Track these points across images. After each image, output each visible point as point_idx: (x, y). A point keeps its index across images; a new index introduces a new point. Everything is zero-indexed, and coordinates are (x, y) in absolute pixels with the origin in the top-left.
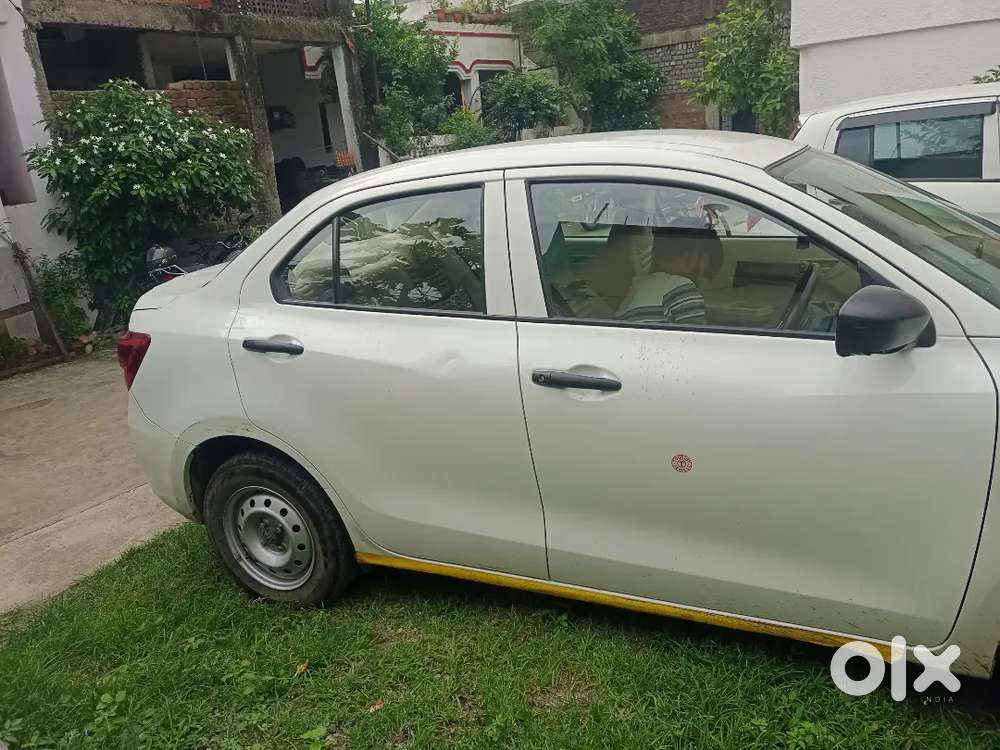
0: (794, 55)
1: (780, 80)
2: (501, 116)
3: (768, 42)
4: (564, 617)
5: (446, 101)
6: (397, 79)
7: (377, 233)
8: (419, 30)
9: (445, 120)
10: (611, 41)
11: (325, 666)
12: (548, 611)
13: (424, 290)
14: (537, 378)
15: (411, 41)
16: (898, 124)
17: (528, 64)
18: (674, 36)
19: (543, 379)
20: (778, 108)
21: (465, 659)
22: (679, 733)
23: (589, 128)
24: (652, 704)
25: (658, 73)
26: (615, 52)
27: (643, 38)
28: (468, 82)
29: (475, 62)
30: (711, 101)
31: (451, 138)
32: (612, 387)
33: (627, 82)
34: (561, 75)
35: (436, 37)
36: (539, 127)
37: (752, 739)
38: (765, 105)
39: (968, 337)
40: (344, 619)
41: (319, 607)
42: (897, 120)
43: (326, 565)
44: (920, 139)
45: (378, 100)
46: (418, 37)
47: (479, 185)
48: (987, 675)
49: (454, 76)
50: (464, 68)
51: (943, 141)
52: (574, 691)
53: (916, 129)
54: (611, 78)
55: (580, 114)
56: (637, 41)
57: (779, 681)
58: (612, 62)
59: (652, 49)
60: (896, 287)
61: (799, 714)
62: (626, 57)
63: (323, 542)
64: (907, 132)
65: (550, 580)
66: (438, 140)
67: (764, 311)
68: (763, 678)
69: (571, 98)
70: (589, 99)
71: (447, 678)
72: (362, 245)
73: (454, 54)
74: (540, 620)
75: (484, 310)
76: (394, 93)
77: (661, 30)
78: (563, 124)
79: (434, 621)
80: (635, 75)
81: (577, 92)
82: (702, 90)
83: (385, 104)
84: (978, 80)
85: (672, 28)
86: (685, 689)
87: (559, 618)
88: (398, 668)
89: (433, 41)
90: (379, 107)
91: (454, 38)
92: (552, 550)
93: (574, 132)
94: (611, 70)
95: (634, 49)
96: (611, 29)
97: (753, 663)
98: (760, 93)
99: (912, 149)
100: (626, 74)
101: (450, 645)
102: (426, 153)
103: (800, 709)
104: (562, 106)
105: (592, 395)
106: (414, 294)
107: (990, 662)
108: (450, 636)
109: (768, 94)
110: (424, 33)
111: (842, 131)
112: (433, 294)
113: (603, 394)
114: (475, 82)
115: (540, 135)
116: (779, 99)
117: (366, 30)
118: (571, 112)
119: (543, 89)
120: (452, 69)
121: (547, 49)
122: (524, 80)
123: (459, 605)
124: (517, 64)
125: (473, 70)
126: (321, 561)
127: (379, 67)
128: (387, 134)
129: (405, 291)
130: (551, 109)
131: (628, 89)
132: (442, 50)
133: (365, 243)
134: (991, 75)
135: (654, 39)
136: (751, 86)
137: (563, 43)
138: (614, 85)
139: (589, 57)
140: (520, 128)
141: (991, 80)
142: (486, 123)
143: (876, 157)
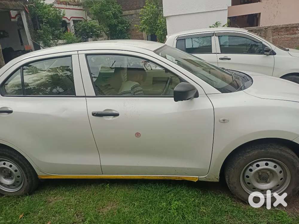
0: (165, 19)
1: (162, 26)
2: (81, 34)
3: (158, 15)
4: (108, 185)
5: (62, 29)
6: (45, 23)
7: (39, 71)
8: (51, 7)
9: (63, 35)
10: (114, 13)
11: (30, 214)
12: (103, 184)
13: (58, 89)
14: (94, 114)
15: (49, 10)
16: (192, 38)
17: (89, 18)
18: (132, 12)
19: (95, 114)
20: (162, 33)
21: (78, 203)
22: (142, 212)
23: (109, 38)
24: (134, 205)
25: (129, 23)
26: (115, 16)
27: (123, 12)
28: (69, 23)
29: (71, 18)
30: (143, 31)
31: (65, 41)
32: (116, 115)
33: (119, 25)
34: (100, 23)
35: (57, 9)
36: (94, 38)
37: (162, 209)
38: (158, 33)
39: (206, 94)
40: (36, 197)
41: (27, 195)
42: (191, 37)
43: (28, 181)
44: (198, 42)
45: (39, 28)
46: (51, 9)
47: (70, 56)
48: (218, 181)
49: (65, 21)
50: (68, 19)
51: (203, 43)
52: (112, 206)
53: (197, 40)
54: (115, 24)
55: (106, 34)
56: (122, 13)
57: (169, 192)
58: (115, 19)
59: (126, 15)
60: (188, 82)
61: (174, 200)
62: (119, 18)
63: (26, 174)
64: (194, 40)
65: (103, 174)
66: (60, 41)
67: (160, 90)
68: (164, 192)
69: (103, 29)
70: (109, 29)
71: (72, 210)
72: (35, 76)
73: (64, 15)
74: (101, 187)
75: (75, 94)
76: (44, 26)
77: (129, 10)
78: (101, 37)
79: (67, 193)
80: (122, 23)
81: (105, 27)
82: (141, 28)
83: (41, 30)
84: (210, 27)
85: (131, 10)
86: (144, 199)
87: (107, 185)
88: (55, 210)
89: (56, 10)
90: (39, 31)
91: (63, 10)
92: (103, 166)
93: (105, 39)
94: (114, 21)
95: (121, 15)
96: (113, 9)
97: (162, 188)
98: (157, 29)
99: (196, 45)
100: (119, 22)
101: (72, 200)
102: (57, 45)
103: (174, 198)
104: (100, 32)
105: (111, 118)
106: (55, 90)
107: (218, 177)
108: (72, 197)
109: (159, 30)
110: (53, 8)
111: (177, 40)
112: (61, 90)
113: (114, 117)
114: (72, 24)
115: (94, 40)
116: (162, 31)
117: (32, 6)
118: (103, 33)
119: (94, 26)
120: (64, 19)
121: (95, 14)
122: (88, 24)
123: (75, 187)
124: (85, 18)
125: (71, 20)
126: (26, 180)
127: (38, 18)
128: (42, 40)
129: (51, 90)
130: (97, 32)
131: (120, 27)
132: (60, 13)
133: (36, 75)
134: (213, 25)
135: (127, 12)
136: (154, 27)
137: (99, 13)
138: (116, 26)
139: (108, 17)
140: (88, 38)
141: (213, 27)
142: (77, 36)
143: (186, 47)
